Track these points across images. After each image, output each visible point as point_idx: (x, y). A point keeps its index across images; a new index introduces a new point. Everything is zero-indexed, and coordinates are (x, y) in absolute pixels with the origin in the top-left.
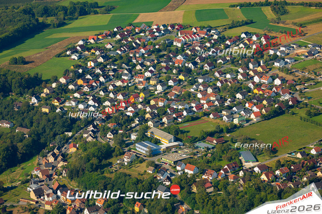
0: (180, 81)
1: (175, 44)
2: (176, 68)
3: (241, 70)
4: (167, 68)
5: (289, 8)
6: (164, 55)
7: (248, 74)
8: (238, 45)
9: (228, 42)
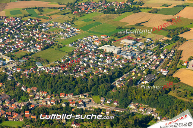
0: (9, 37)
1: (4, 23)
2: (6, 32)
3: (30, 33)
4: (3, 33)
5: (43, 9)
6: (1, 28)
7: (34, 34)
8: (28, 23)
9: (24, 22)
